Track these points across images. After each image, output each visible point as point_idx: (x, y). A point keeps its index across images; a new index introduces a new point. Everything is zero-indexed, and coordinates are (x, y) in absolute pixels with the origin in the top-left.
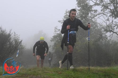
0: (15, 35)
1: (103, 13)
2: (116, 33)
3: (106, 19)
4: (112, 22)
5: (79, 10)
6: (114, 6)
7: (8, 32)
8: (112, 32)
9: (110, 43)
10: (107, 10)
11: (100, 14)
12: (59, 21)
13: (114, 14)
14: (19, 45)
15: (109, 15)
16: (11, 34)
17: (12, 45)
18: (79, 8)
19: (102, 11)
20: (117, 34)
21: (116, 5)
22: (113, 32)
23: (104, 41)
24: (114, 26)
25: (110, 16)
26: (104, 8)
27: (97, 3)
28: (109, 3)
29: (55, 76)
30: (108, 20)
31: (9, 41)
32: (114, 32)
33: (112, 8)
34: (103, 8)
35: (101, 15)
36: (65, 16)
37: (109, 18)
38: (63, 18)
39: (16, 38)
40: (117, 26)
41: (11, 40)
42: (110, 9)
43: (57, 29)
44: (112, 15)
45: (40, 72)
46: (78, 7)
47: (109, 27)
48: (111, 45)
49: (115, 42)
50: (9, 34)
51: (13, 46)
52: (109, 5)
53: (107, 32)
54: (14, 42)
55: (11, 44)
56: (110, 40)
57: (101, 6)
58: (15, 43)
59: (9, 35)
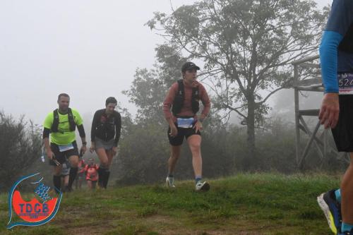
0: (32, 127)
1: (209, 73)
2: (235, 110)
3: (215, 84)
4: (227, 88)
5: (162, 68)
6: (228, 58)
7: (16, 121)
8: (228, 109)
9: (227, 129)
10: (216, 66)
11: (204, 74)
12: (123, 92)
13: (230, 74)
14: (41, 147)
15: (220, 75)
16: (23, 124)
17: (27, 149)
18: (162, 64)
19: (205, 67)
20: (237, 111)
21: (232, 56)
22: (230, 108)
23: (216, 127)
24: (232, 97)
25: (222, 77)
26: (209, 62)
27: (196, 53)
28: (218, 53)
29: (118, 205)
30: (219, 85)
31: (20, 140)
32: (232, 109)
33: (224, 61)
34: (207, 62)
35: (204, 76)
36: (135, 80)
37: (221, 80)
38: (132, 84)
39: (35, 133)
40: (236, 96)
41: (25, 138)
42: (222, 64)
43: (120, 109)
44: (226, 75)
45: (87, 199)
46: (160, 62)
47: (221, 98)
48: (229, 133)
49: (235, 127)
50: (20, 125)
51: (29, 149)
52: (218, 56)
53: (219, 108)
54: (30, 140)
55: (24, 145)
56: (226, 124)
57: (203, 59)
58: (34, 143)
59: (20, 127)
